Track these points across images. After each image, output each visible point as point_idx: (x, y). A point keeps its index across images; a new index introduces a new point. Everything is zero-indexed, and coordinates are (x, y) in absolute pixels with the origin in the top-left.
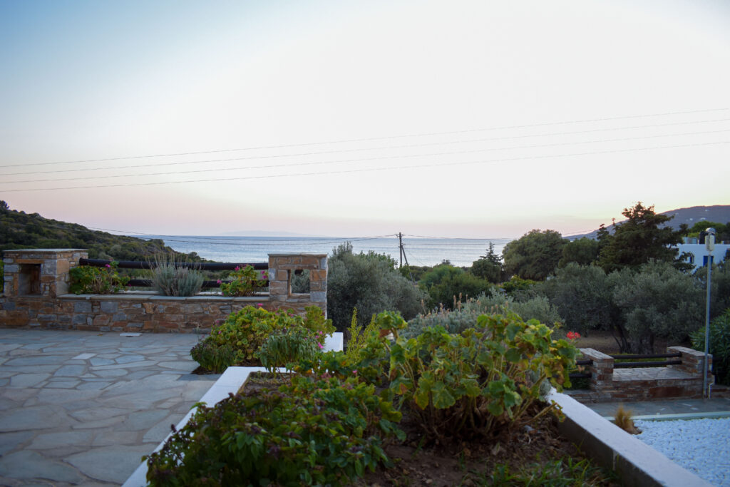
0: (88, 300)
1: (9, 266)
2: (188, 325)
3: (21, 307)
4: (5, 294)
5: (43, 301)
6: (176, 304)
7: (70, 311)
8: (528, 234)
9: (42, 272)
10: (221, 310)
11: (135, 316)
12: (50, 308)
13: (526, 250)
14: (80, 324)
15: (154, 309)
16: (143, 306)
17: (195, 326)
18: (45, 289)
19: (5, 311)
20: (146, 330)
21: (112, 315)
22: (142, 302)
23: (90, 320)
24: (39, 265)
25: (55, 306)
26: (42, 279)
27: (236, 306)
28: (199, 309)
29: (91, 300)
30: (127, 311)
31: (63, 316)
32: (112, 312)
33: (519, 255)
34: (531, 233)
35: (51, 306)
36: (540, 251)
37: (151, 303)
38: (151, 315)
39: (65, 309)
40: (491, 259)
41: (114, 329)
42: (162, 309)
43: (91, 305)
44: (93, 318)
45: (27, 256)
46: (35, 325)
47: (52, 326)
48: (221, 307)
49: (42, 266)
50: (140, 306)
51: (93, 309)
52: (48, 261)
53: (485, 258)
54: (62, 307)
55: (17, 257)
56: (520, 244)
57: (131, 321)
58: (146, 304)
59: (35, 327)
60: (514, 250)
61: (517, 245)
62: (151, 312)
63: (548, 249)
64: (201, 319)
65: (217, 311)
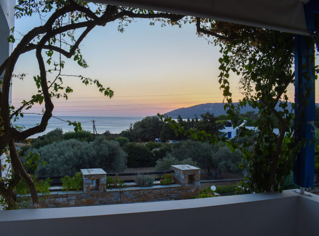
0: (119, 192)
1: (86, 181)
2: (155, 198)
3: (91, 197)
4: (85, 192)
5: (101, 193)
6: (151, 190)
7: (112, 197)
8: (145, 118)
9: (100, 182)
10: (167, 191)
11: (136, 196)
12: (103, 196)
13: (144, 126)
14: (115, 201)
15: (143, 193)
16: (139, 192)
17: (157, 198)
18: (101, 188)
19: (85, 199)
20: (140, 201)
21: (128, 196)
22: (139, 190)
23: (119, 199)
24: (99, 179)
25: (106, 195)
26: (100, 185)
27: (172, 189)
28: (159, 191)
29: (120, 192)
30: (133, 195)
31: (109, 199)
32: (127, 195)
33: (141, 128)
34: (146, 118)
35: (104, 195)
36: (151, 126)
37: (142, 191)
38: (142, 195)
39: (109, 196)
40: (131, 131)
41: (128, 202)
42: (146, 192)
43: (120, 193)
44: (120, 198)
45: (94, 176)
46: (97, 203)
47: (104, 203)
48: (167, 190)
49: (100, 180)
50: (138, 192)
51: (120, 195)
52: (103, 178)
53: (128, 130)
54: (108, 195)
55: (90, 177)
56: (142, 123)
57: (134, 198)
58: (140, 191)
59: (97, 204)
60: (139, 126)
61: (140, 124)
62: (142, 194)
63: (155, 126)
64: (160, 195)
65: (165, 191)
